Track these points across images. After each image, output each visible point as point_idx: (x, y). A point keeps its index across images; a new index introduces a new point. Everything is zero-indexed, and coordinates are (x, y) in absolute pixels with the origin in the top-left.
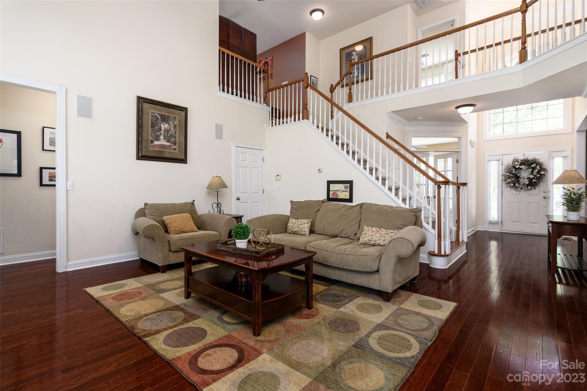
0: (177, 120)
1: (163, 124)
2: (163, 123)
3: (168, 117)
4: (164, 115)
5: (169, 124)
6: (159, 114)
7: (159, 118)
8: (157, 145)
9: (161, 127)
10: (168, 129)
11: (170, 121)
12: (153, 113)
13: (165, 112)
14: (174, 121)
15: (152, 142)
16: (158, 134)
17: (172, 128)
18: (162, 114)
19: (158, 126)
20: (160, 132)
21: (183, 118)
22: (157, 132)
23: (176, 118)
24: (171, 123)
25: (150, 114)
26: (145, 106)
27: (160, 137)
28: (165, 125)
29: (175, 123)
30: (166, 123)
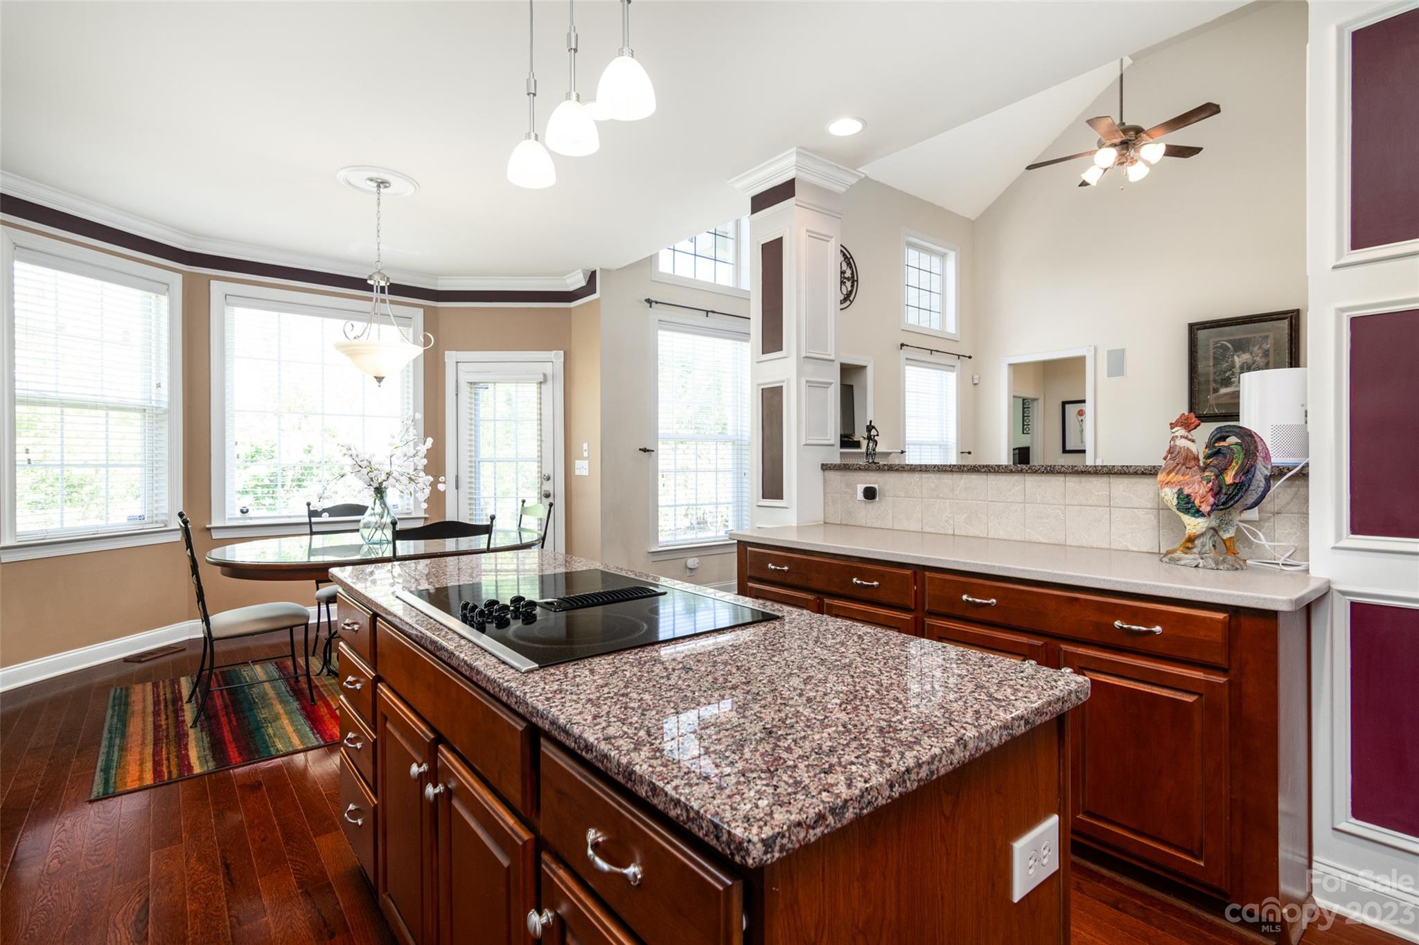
0: (1270, 341)
1: (1238, 356)
2: (1238, 353)
3: (1248, 341)
4: (1240, 340)
5: (1251, 353)
6: (1229, 341)
7: (1229, 348)
8: (1226, 394)
9: (1233, 362)
10: (1250, 361)
11: (1254, 346)
12: (1217, 343)
13: (1238, 332)
14: (1263, 344)
15: (1216, 390)
16: (1227, 374)
17: (1258, 359)
18: (1235, 340)
19: (1227, 362)
20: (1230, 370)
21: (1286, 331)
22: (1225, 372)
23: (1267, 337)
24: (1256, 349)
25: (1211, 347)
26: (1202, 334)
27: (1233, 380)
28: (1243, 355)
29: (1266, 347)
30: (1244, 352)
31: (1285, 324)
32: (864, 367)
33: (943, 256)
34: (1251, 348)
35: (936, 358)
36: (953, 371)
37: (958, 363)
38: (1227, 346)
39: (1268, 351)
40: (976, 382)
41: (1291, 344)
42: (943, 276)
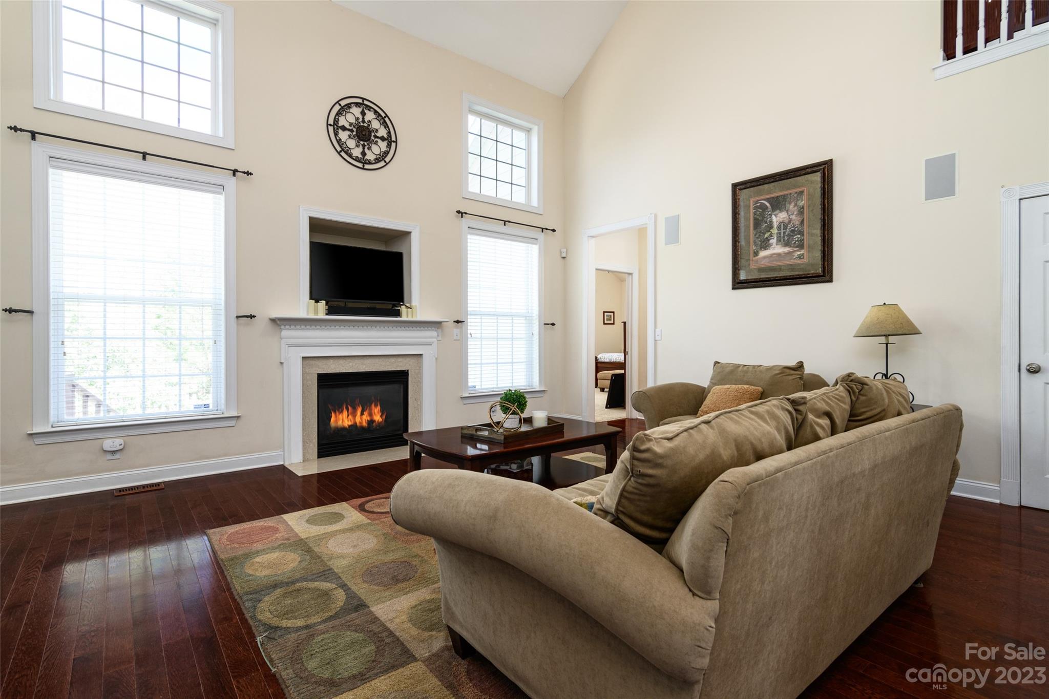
0: (805, 197)
1: (776, 215)
2: (775, 213)
3: (785, 197)
4: (776, 197)
5: (787, 212)
6: (767, 200)
7: (767, 207)
8: (765, 257)
9: (771, 222)
10: (786, 221)
11: (790, 203)
12: (757, 202)
13: (776, 190)
14: (798, 200)
15: (756, 254)
16: (766, 236)
17: (793, 217)
18: (773, 198)
19: (766, 223)
20: (769, 231)
21: (819, 186)
22: (764, 234)
23: (802, 192)
24: (792, 206)
25: (752, 207)
26: (743, 195)
27: (771, 241)
28: (780, 214)
29: (801, 203)
30: (781, 211)
31: (817, 177)
32: (408, 233)
33: (528, 131)
34: (787, 205)
35: (509, 229)
36: (536, 244)
37: (541, 236)
38: (767, 206)
39: (803, 208)
40: (564, 255)
41: (824, 198)
42: (528, 150)
